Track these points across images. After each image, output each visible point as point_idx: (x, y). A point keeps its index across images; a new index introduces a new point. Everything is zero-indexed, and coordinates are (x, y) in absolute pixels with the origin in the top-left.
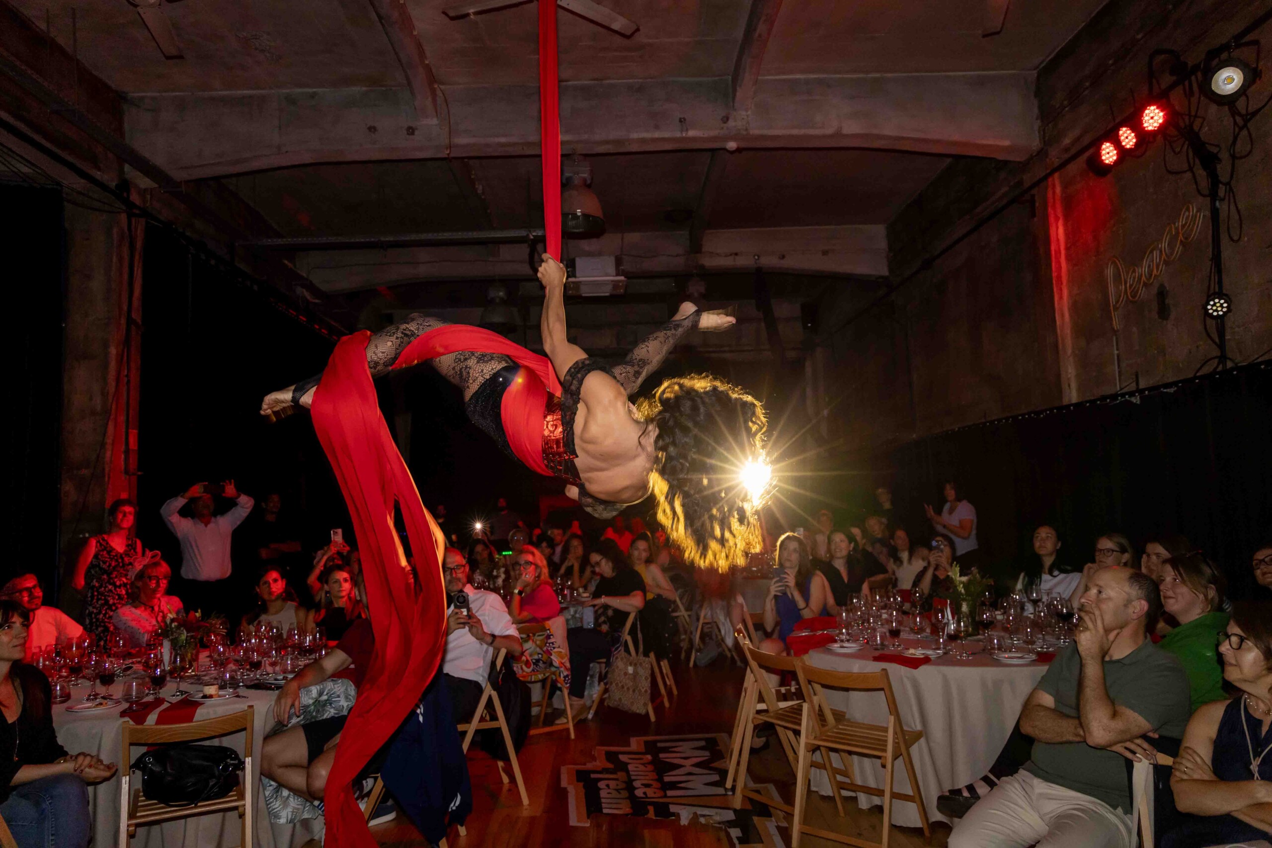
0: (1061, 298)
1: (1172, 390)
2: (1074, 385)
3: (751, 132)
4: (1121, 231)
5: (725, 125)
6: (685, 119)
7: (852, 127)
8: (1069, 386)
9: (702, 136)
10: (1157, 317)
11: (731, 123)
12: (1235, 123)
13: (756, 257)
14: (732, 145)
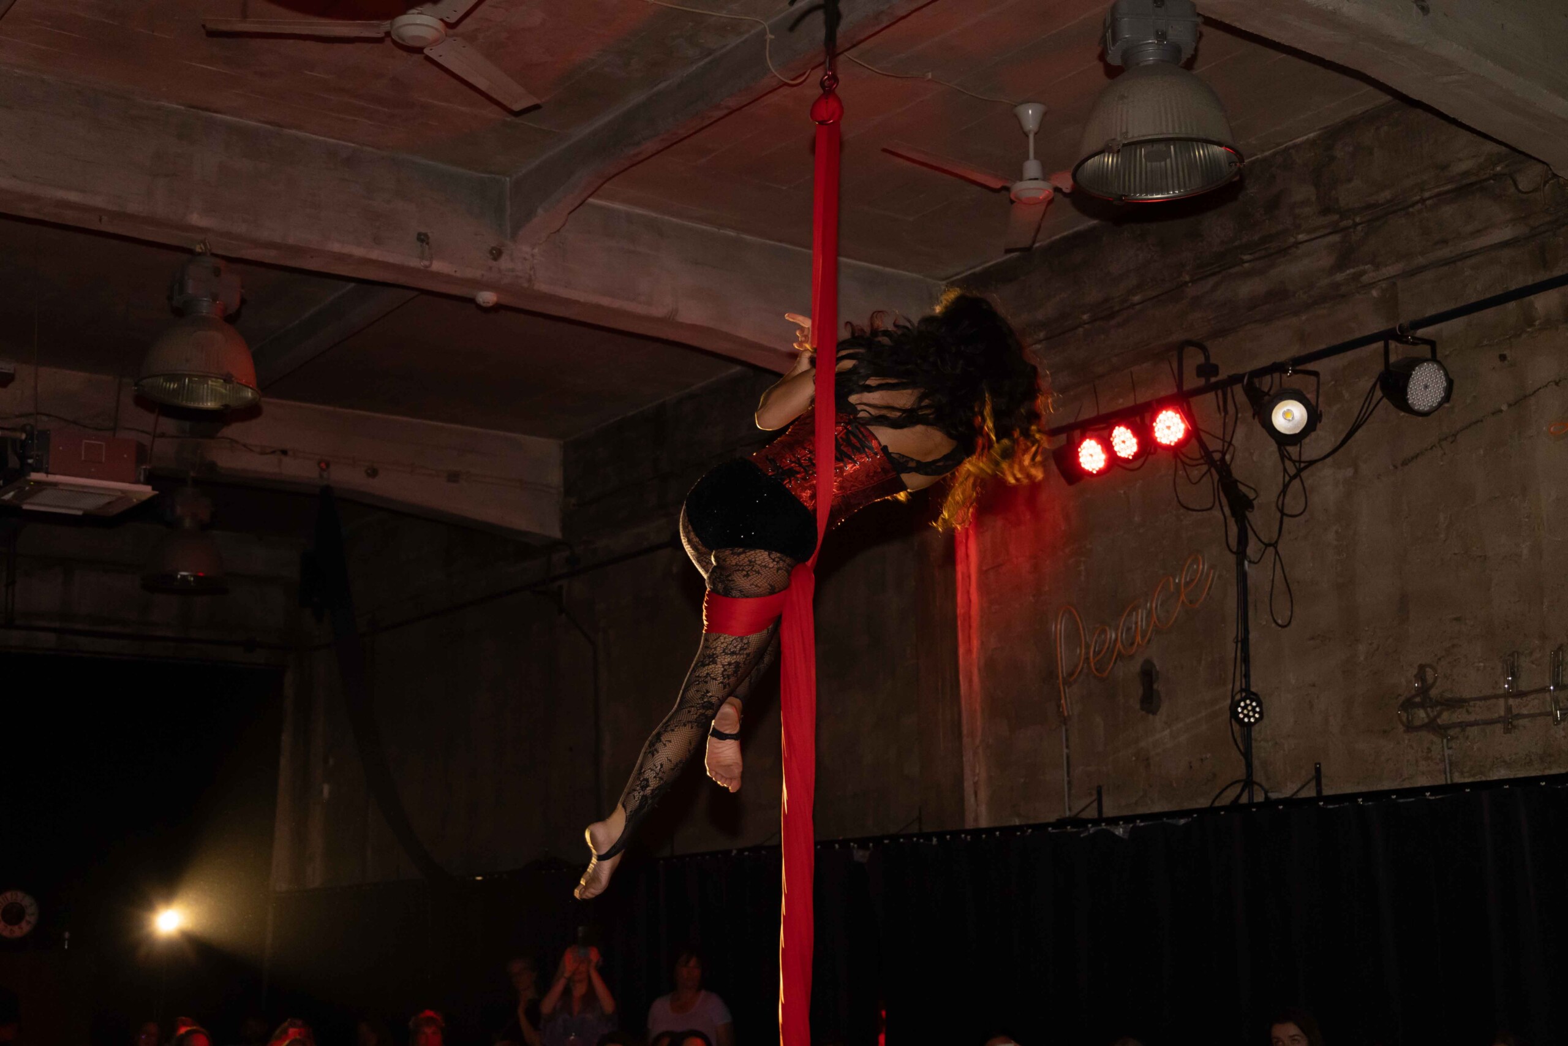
0: (969, 651)
1: (1182, 821)
2: (983, 795)
3: (536, 287)
4: (1082, 568)
5: (494, 263)
6: (426, 235)
7: (693, 313)
8: (976, 794)
9: (453, 273)
10: (1138, 707)
11: (504, 263)
12: (1285, 470)
13: (323, 465)
14: (487, 297)
